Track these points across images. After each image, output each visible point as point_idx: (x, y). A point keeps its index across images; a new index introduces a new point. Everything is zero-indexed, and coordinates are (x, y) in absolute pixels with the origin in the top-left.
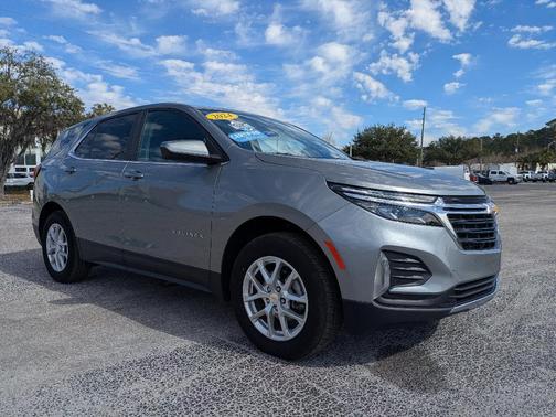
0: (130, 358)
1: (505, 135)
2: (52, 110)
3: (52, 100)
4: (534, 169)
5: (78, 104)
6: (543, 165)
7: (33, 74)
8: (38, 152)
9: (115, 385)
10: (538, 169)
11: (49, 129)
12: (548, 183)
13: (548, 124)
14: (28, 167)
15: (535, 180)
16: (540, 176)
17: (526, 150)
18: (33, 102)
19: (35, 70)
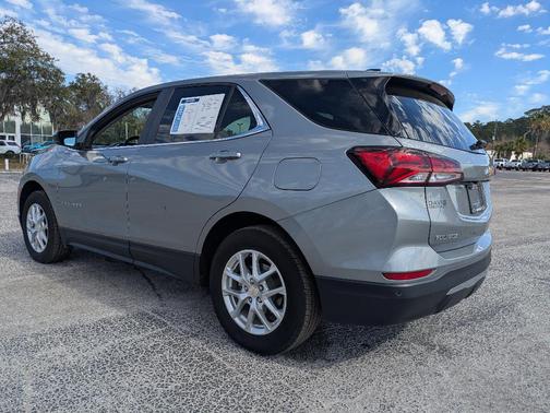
0: (57, 327)
1: (484, 122)
2: (31, 78)
3: (32, 68)
4: (508, 157)
5: (58, 74)
6: (518, 154)
7: (12, 41)
8: (18, 121)
9: (36, 348)
10: (513, 157)
11: (29, 98)
12: (521, 172)
13: (526, 113)
14: (7, 135)
15: (509, 168)
16: (513, 165)
17: (503, 138)
18: (12, 70)
19: (15, 36)
